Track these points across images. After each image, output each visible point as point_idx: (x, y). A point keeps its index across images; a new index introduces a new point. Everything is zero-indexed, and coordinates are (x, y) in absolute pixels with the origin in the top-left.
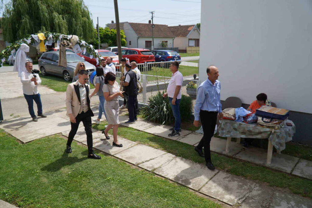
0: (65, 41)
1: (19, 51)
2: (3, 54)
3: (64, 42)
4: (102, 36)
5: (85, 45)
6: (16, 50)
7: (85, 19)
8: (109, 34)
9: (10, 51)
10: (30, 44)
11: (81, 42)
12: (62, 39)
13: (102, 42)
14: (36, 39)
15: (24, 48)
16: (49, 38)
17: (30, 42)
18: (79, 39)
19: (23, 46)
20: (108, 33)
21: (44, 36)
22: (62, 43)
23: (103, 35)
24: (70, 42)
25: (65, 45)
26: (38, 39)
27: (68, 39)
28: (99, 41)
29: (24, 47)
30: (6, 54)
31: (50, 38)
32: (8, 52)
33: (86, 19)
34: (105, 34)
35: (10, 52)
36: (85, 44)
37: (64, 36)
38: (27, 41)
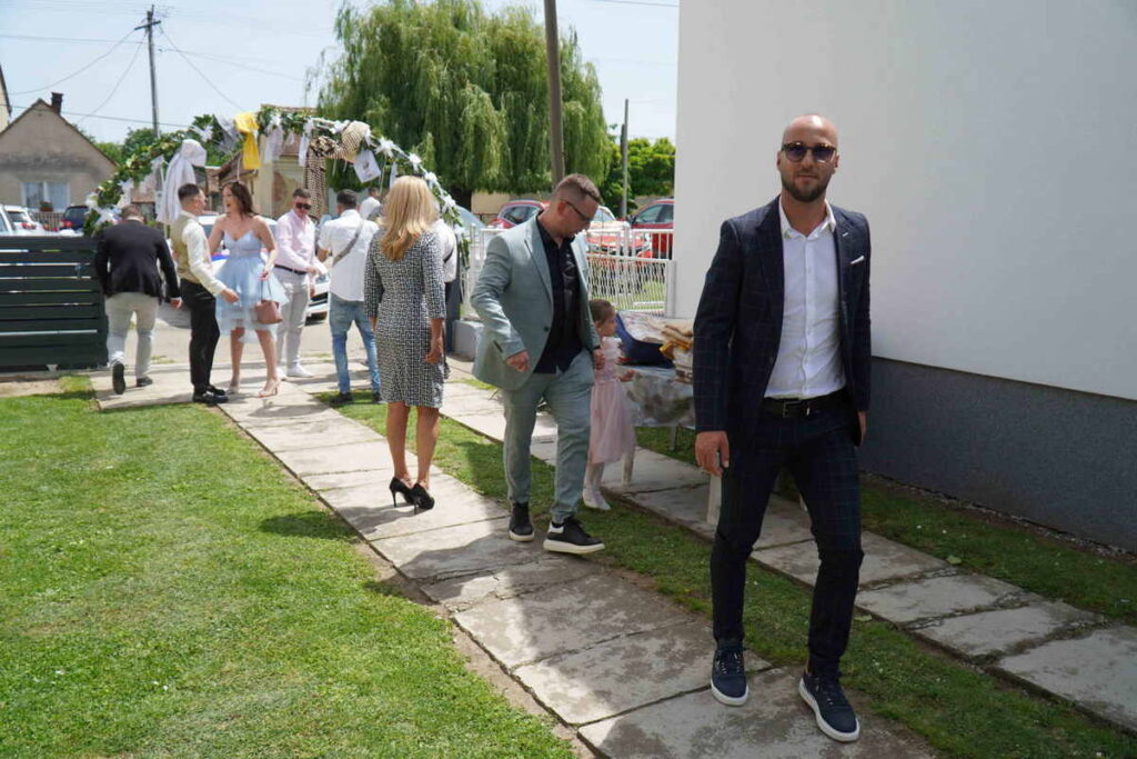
0: (322, 139)
1: (177, 161)
2: (127, 168)
3: (318, 142)
4: (638, 167)
5: (391, 154)
6: (168, 159)
7: (575, 106)
8: (664, 160)
9: (149, 161)
10: (208, 141)
11: (379, 144)
12: (313, 131)
13: (636, 191)
14: (226, 128)
15: (192, 154)
16: (269, 128)
17: (210, 138)
18: (372, 134)
19: (188, 144)
20: (661, 156)
21: (254, 120)
22: (313, 144)
23: (643, 166)
24: (340, 143)
25: (322, 150)
26: (234, 129)
27: (333, 131)
28: (627, 186)
29: (190, 151)
30: (137, 168)
31: (275, 127)
32: (144, 164)
33: (580, 106)
34: (651, 160)
35: (147, 164)
36: (393, 151)
37: (321, 123)
38: (202, 133)
